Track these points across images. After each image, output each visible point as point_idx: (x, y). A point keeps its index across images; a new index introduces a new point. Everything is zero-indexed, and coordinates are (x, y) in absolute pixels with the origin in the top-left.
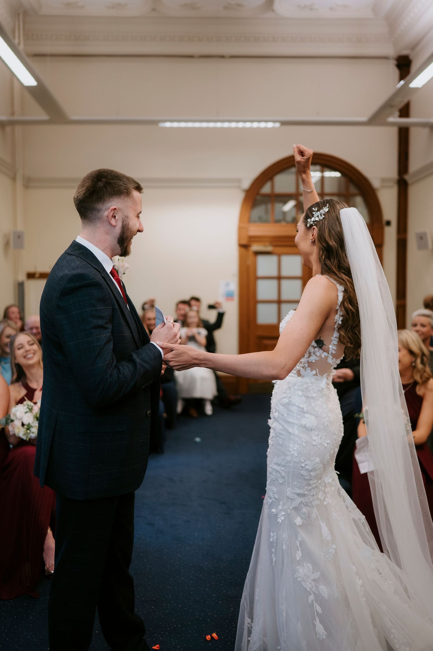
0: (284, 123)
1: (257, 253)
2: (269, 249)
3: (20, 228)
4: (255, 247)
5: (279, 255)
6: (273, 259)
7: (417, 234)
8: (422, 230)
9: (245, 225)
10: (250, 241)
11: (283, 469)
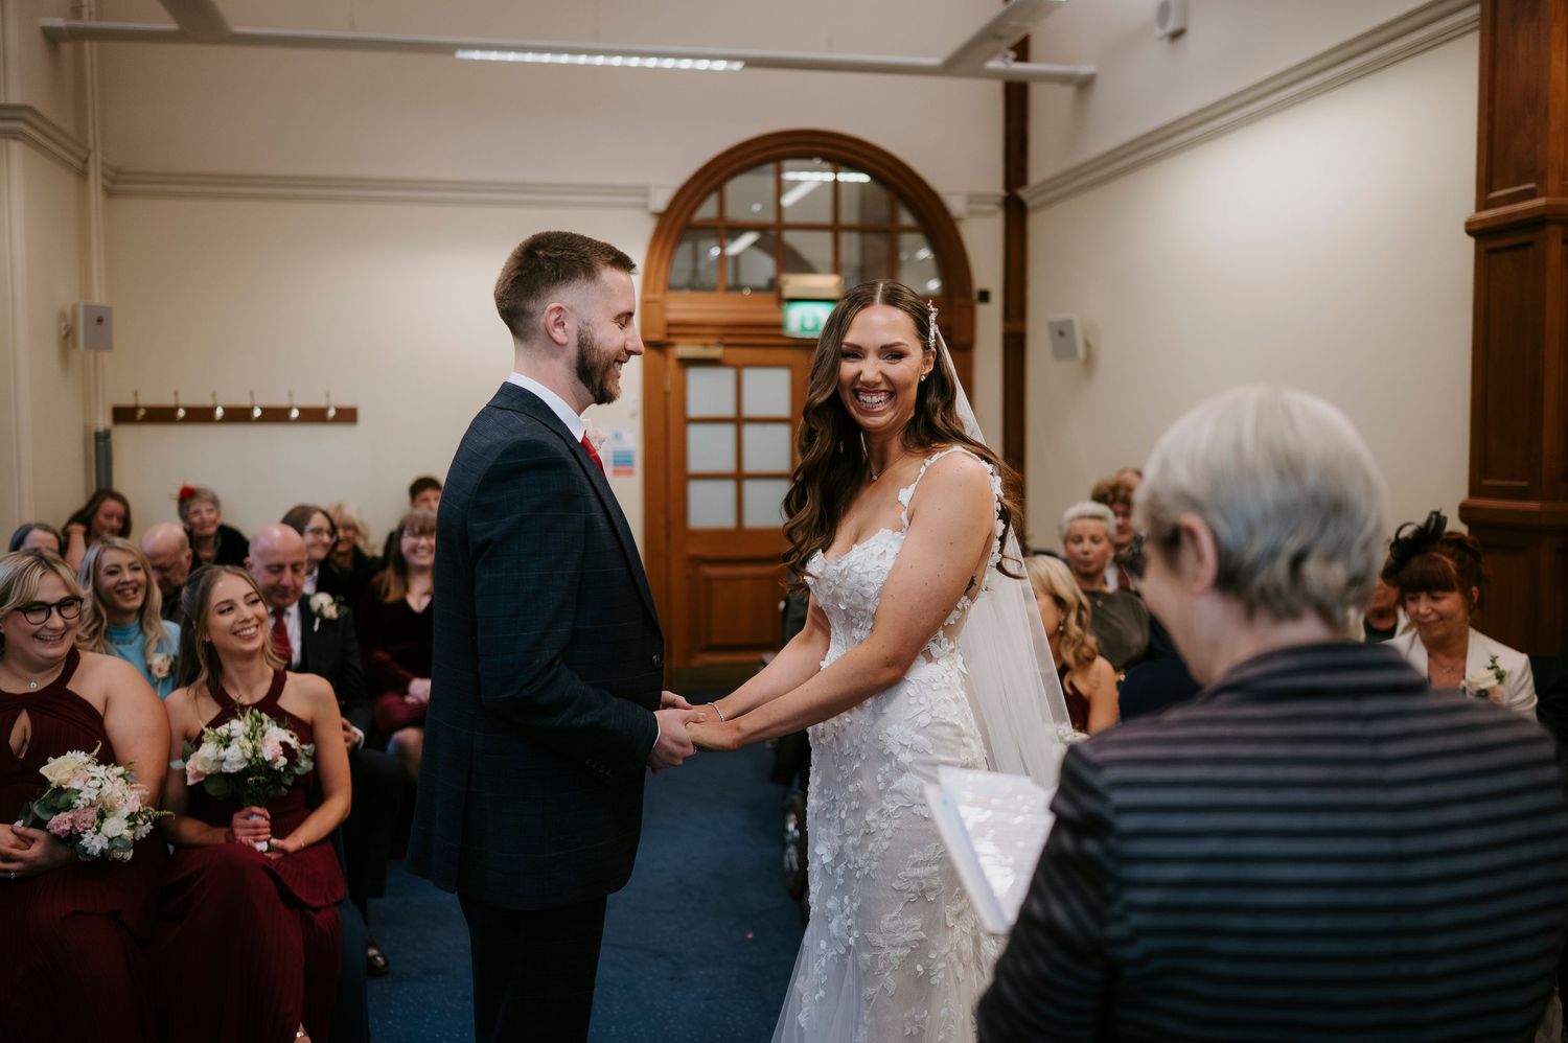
0: (752, 63)
1: (687, 363)
2: (716, 352)
3: (99, 297)
4: (684, 349)
5: (739, 368)
6: (726, 376)
7: (1052, 325)
8: (1060, 316)
9: (658, 296)
10: (669, 335)
11: (936, 868)
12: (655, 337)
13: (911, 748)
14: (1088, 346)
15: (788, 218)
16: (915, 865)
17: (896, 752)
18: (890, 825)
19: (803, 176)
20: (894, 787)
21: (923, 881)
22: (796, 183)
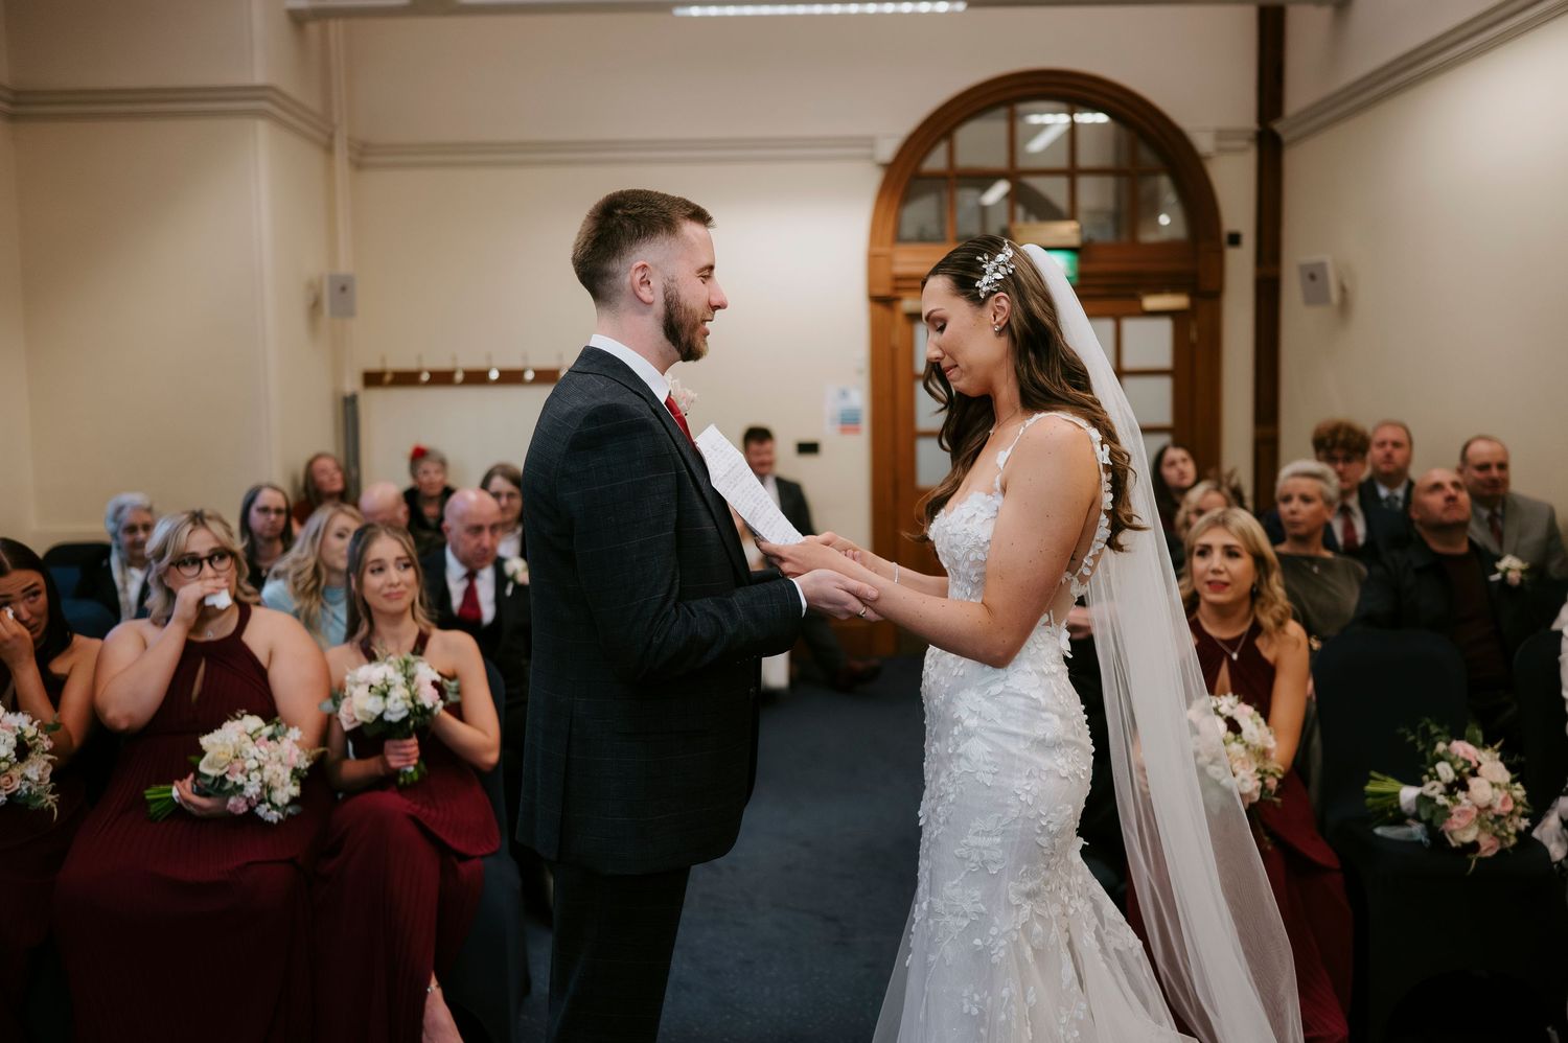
0: (975, 3)
1: (914, 318)
3: (345, 266)
4: (911, 302)
7: (1303, 268)
8: (1315, 258)
9: (885, 250)
10: (897, 289)
11: (998, 840)
12: (883, 291)
13: (980, 713)
14: (1343, 290)
15: (1022, 164)
16: (977, 834)
17: (964, 717)
18: (955, 789)
19: (1048, 119)
20: (959, 751)
21: (985, 852)
22: (1042, 127)
